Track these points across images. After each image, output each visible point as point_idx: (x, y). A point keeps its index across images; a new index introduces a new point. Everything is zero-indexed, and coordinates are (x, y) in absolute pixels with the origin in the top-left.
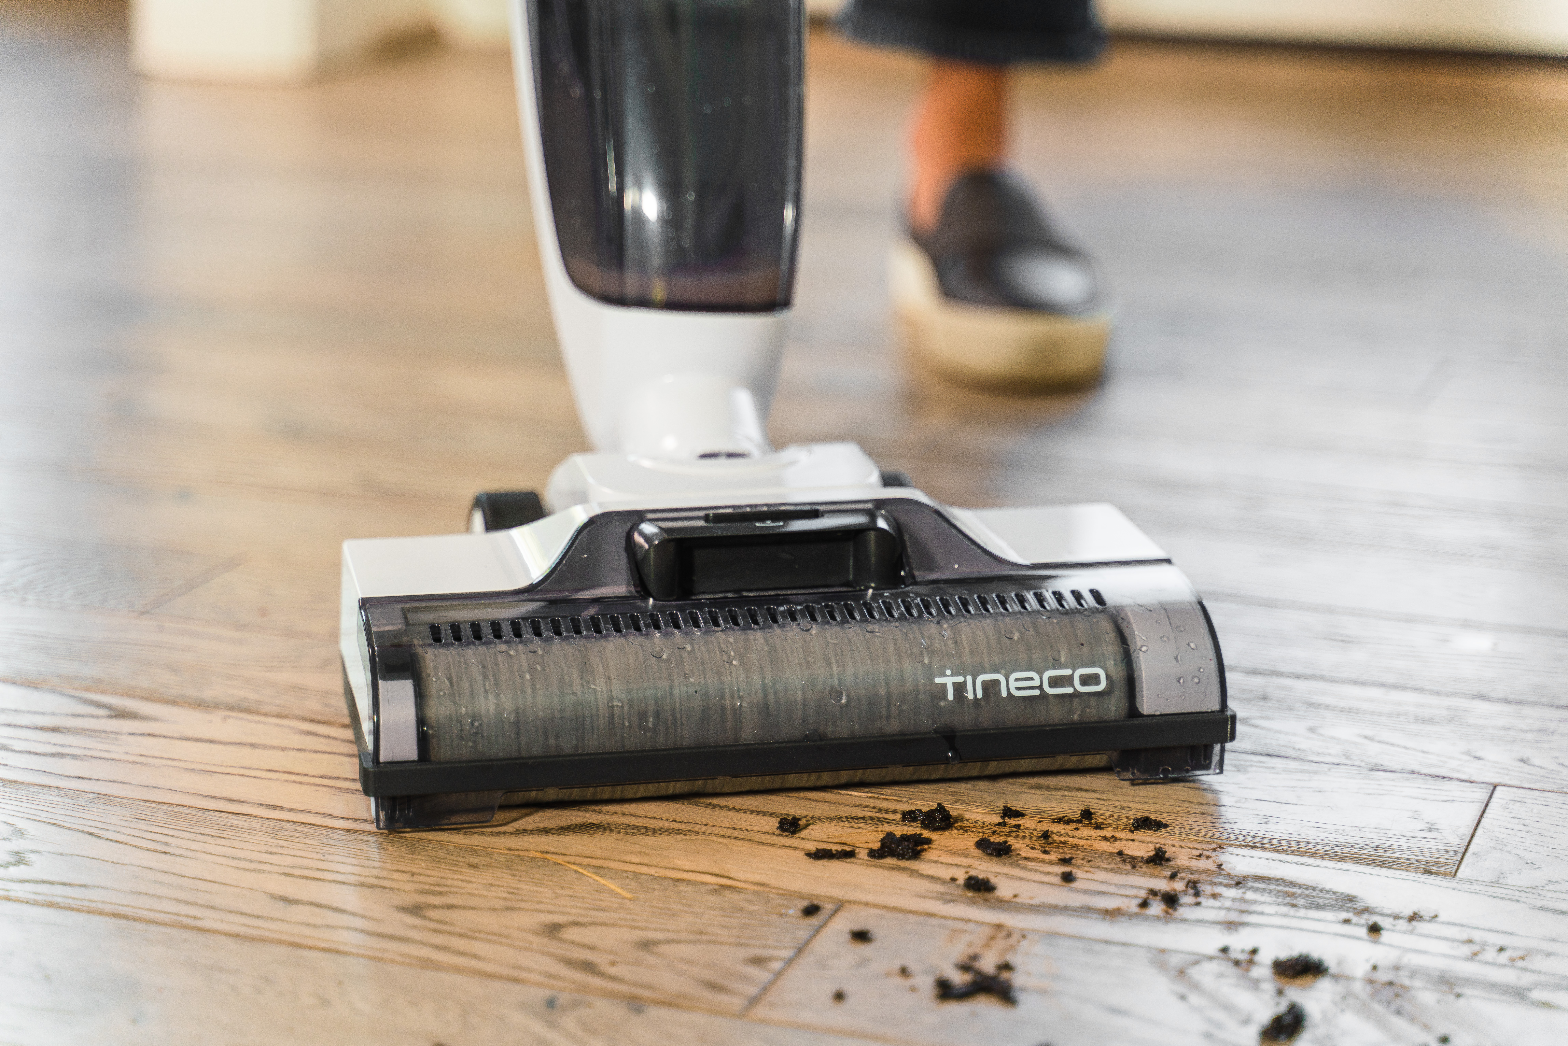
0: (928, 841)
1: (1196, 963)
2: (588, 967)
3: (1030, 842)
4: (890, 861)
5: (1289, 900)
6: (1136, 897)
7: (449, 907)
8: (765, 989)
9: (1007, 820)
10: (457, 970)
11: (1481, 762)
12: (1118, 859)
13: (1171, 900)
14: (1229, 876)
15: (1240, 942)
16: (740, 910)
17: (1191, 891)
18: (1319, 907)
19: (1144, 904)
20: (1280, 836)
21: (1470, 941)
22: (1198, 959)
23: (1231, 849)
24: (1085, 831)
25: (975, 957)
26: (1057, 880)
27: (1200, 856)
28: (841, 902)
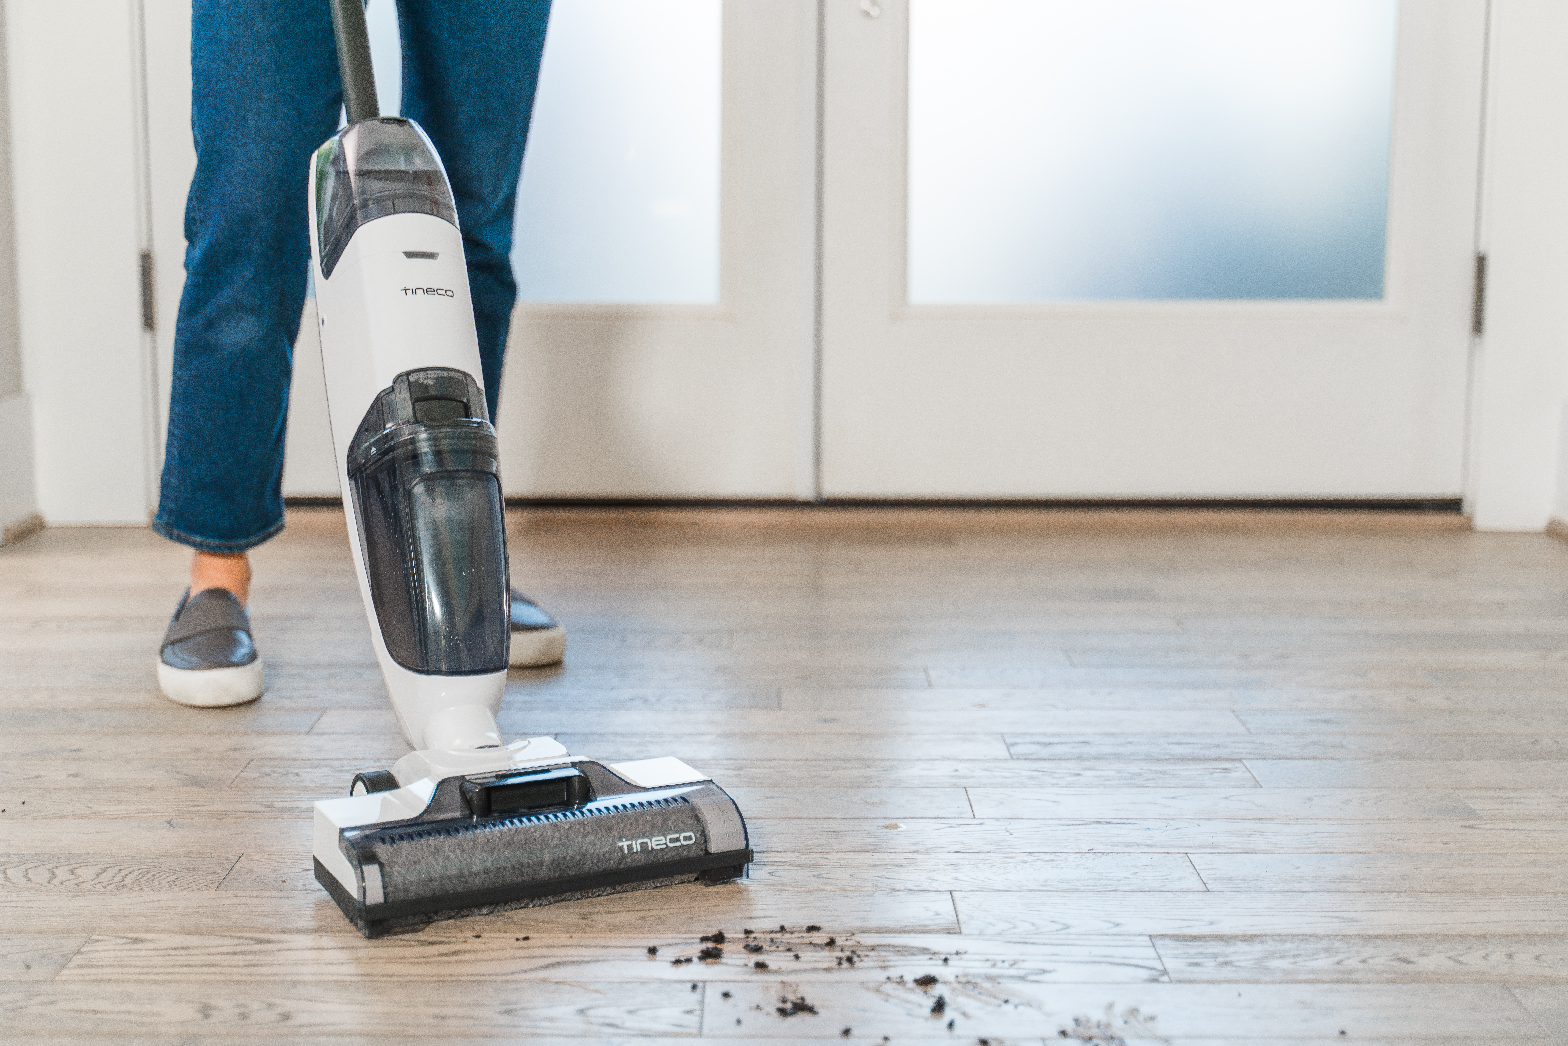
0: (721, 950)
1: (881, 985)
2: (613, 1026)
3: (767, 944)
4: (710, 960)
5: (899, 953)
6: (833, 961)
7: (522, 1009)
8: (701, 1023)
9: (748, 935)
10: (552, 1035)
11: (937, 882)
12: (812, 946)
13: (850, 960)
14: (866, 947)
15: (893, 974)
16: (660, 991)
17: (855, 955)
18: (915, 954)
20: (875, 926)
21: (988, 960)
22: (882, 984)
23: (857, 935)
24: (787, 936)
25: (783, 997)
26: (793, 958)
27: (847, 940)
28: (704, 982)
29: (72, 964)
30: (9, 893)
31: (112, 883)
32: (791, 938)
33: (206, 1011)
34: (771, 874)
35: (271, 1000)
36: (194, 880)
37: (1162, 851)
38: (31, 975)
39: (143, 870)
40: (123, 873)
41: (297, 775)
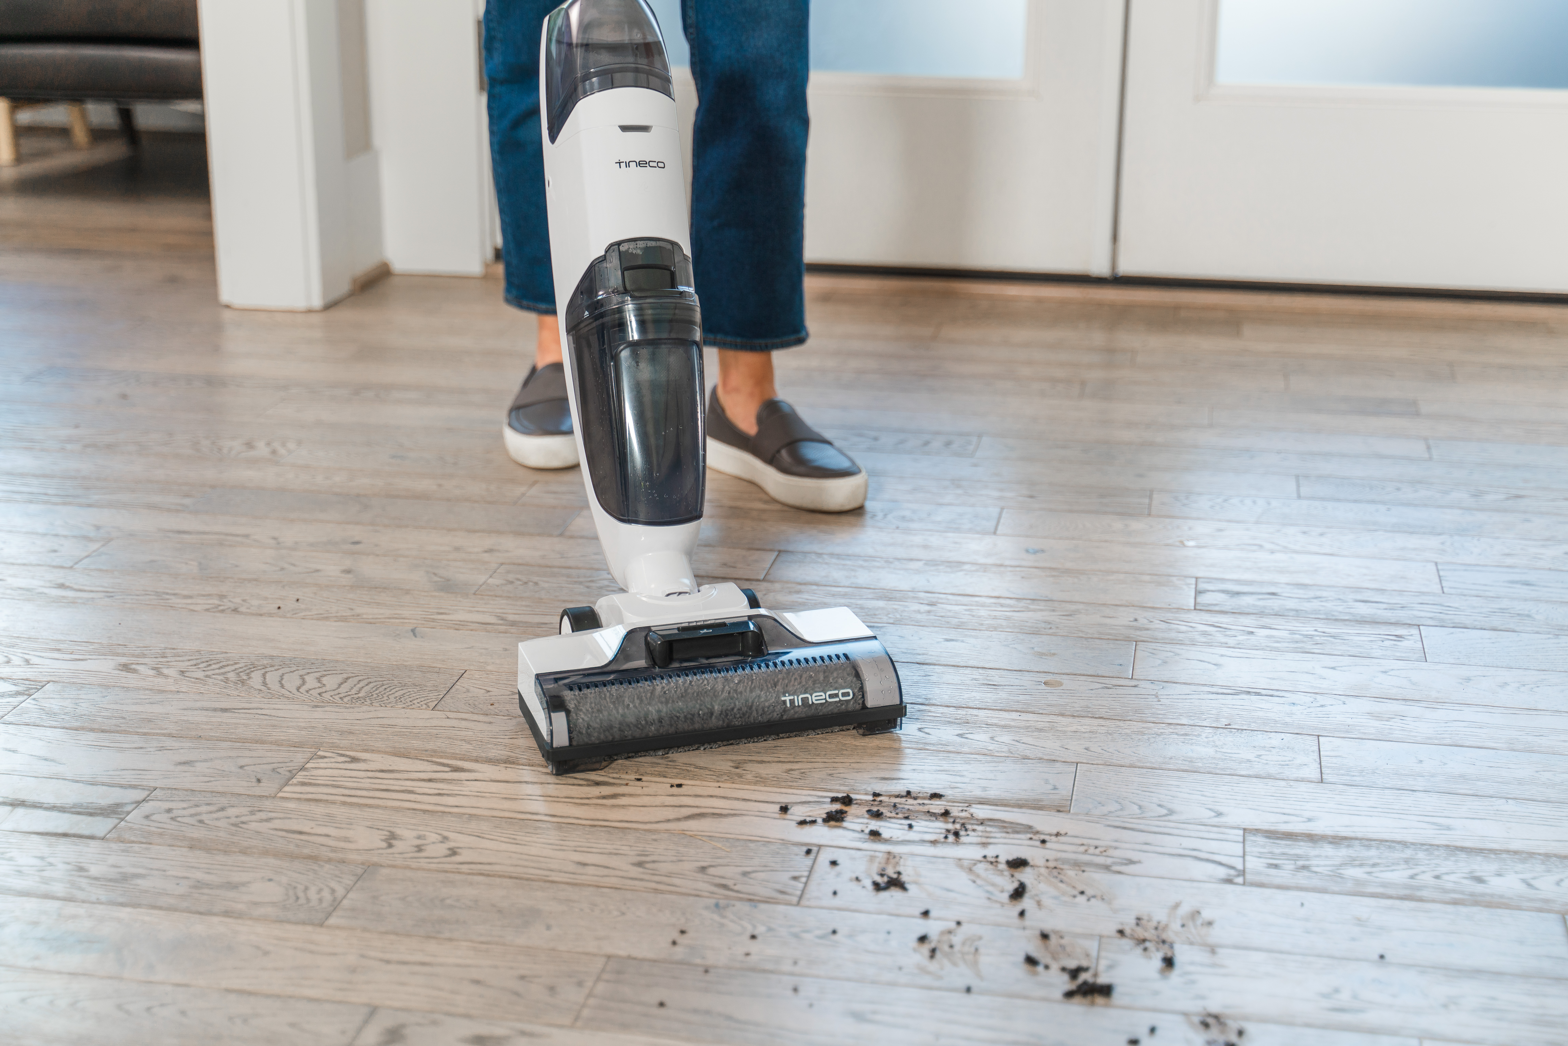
0: (846, 812)
1: (975, 864)
2: (725, 887)
3: (889, 809)
4: (832, 823)
5: (1005, 830)
6: (941, 833)
7: (654, 862)
8: (803, 891)
9: (875, 798)
10: (671, 892)
11: (1068, 751)
12: (928, 814)
13: (956, 834)
14: (977, 820)
15: (990, 852)
16: (778, 853)
17: (963, 829)
18: (1018, 832)
19: (946, 837)
20: (993, 797)
21: (1083, 845)
22: (976, 862)
23: (974, 806)
24: (911, 801)
25: (884, 869)
26: (906, 827)
27: (962, 810)
28: (820, 847)
29: (294, 781)
30: (263, 700)
31: (349, 695)
32: (913, 805)
33: (391, 839)
34: (920, 730)
35: (446, 834)
36: (418, 697)
37: (1296, 732)
38: (258, 791)
39: (378, 683)
40: (362, 684)
41: (536, 584)
